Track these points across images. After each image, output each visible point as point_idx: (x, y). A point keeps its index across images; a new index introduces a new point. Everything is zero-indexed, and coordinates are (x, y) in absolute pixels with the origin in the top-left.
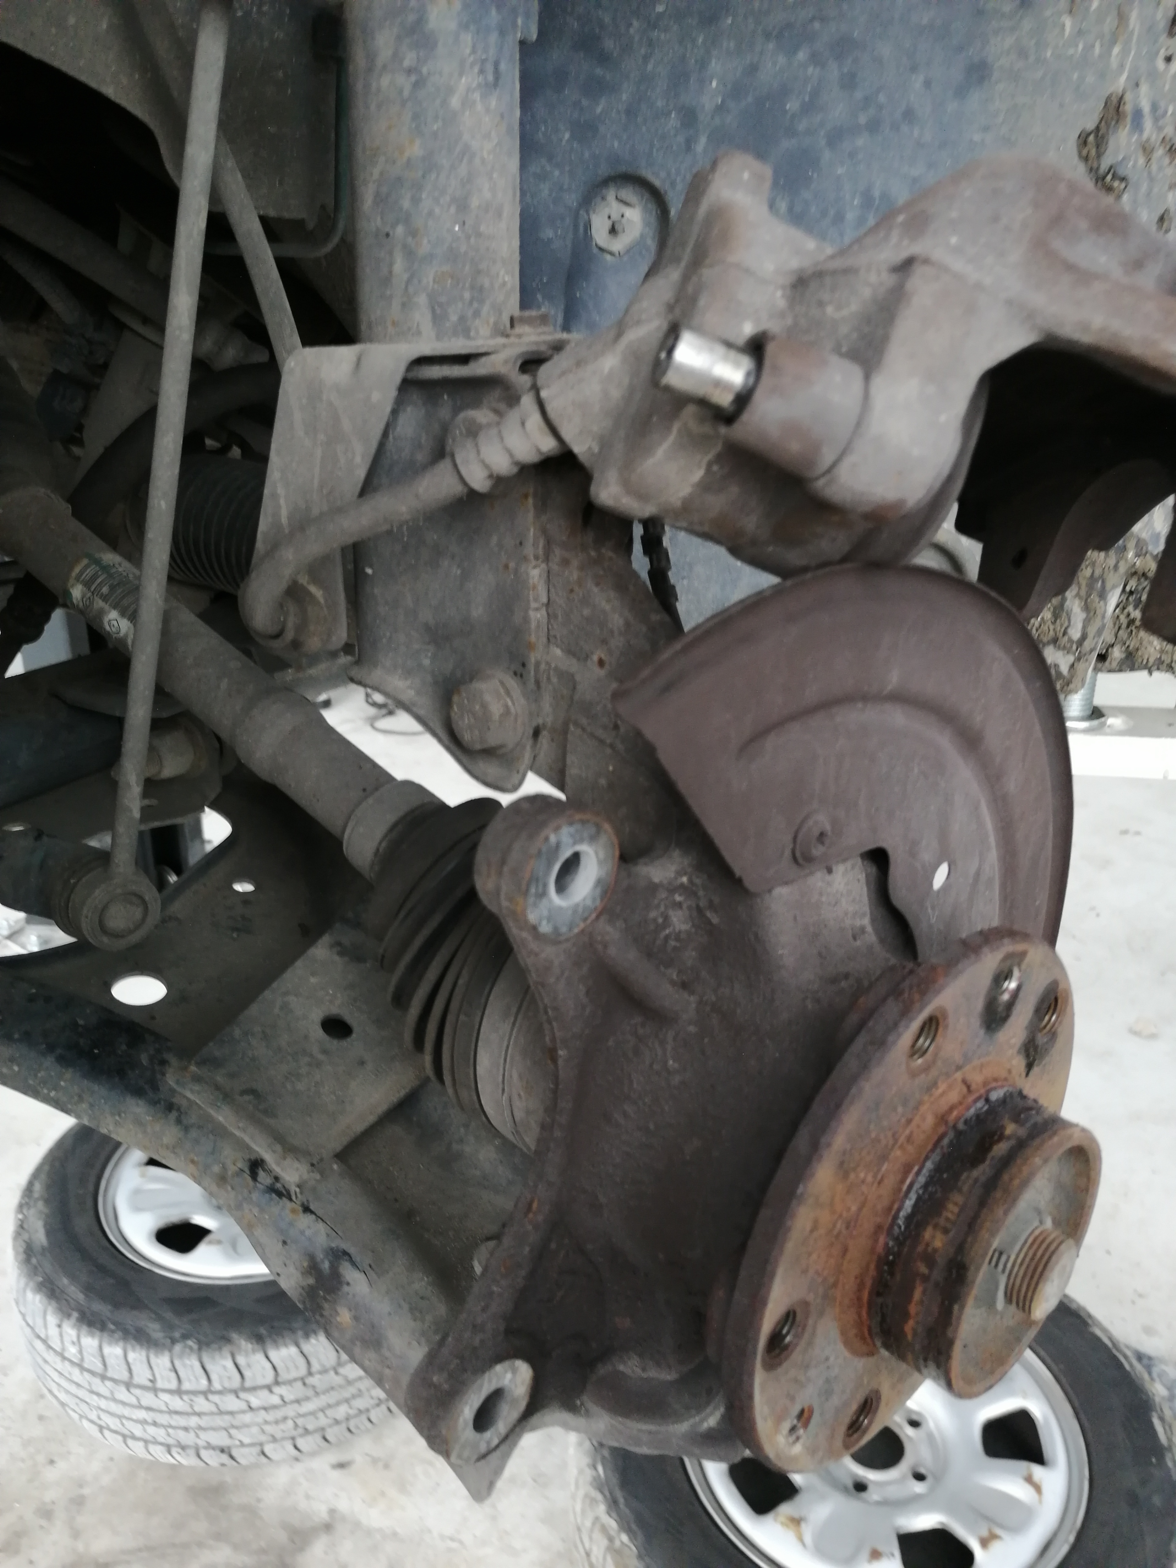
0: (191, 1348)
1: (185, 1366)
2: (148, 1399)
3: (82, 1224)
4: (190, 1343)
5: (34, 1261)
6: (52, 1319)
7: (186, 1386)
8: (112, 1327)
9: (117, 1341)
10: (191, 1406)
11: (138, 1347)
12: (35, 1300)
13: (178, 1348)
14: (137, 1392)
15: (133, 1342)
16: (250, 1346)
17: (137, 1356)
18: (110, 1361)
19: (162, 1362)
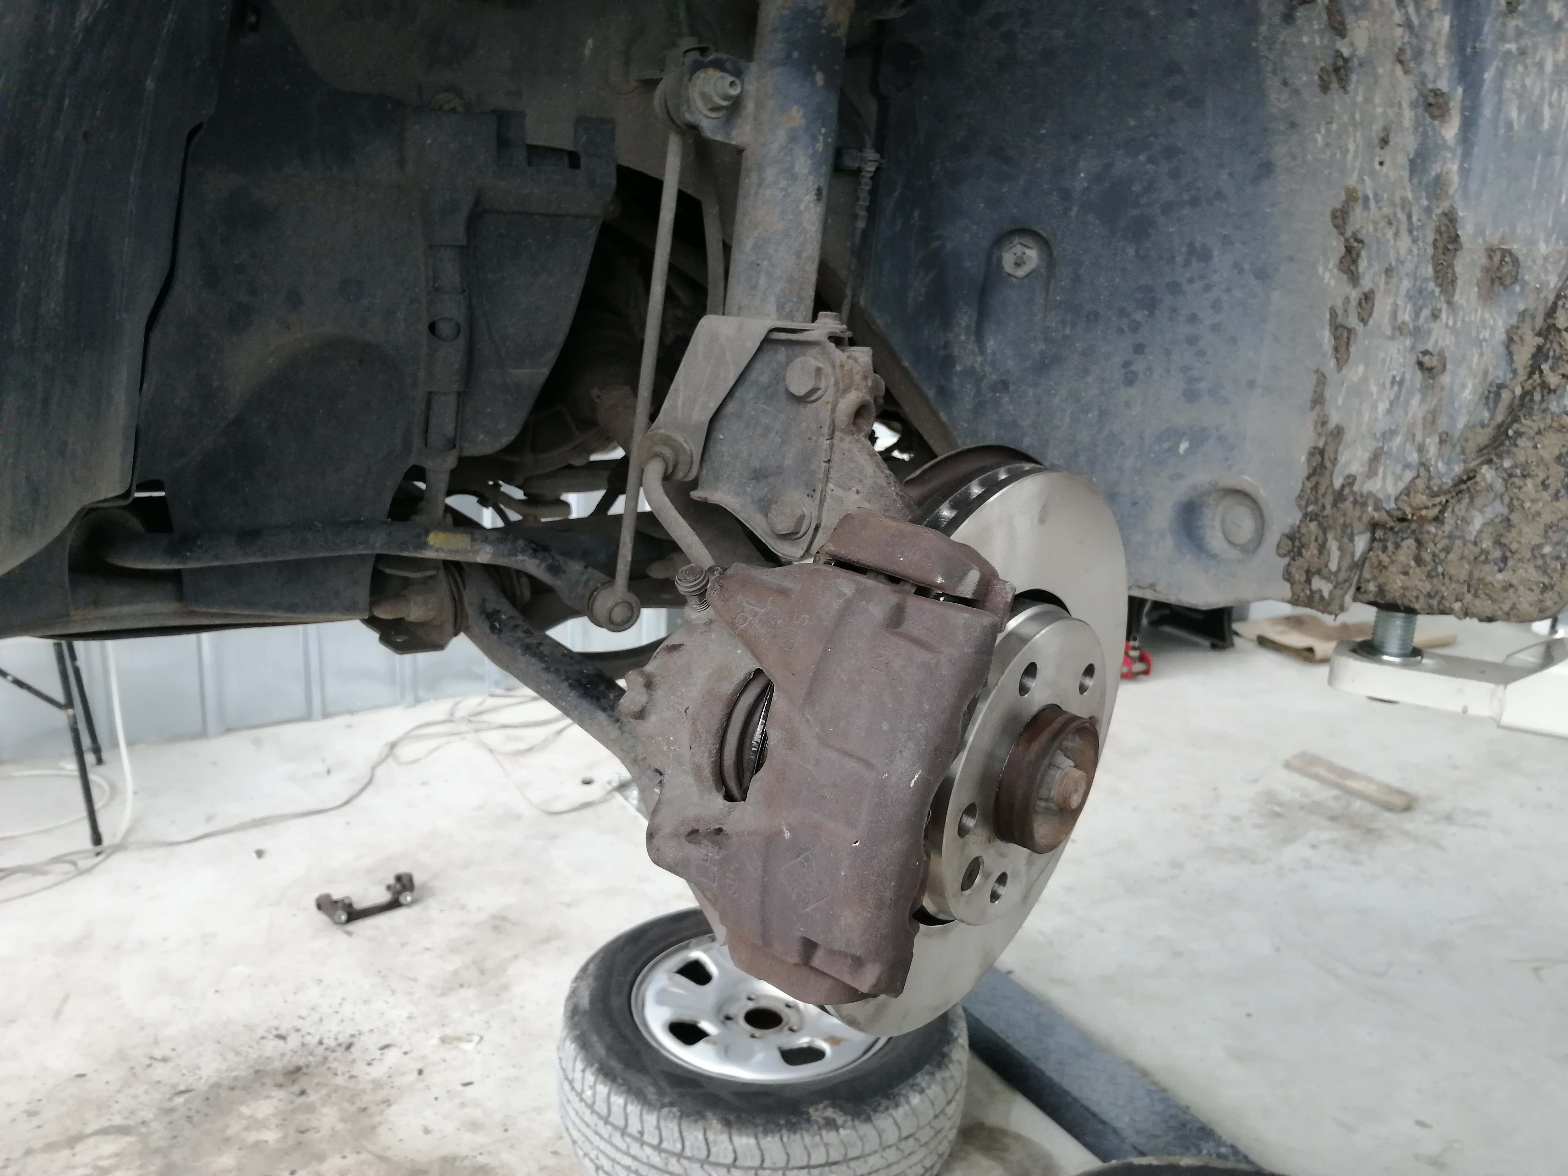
0: (674, 1116)
1: (667, 1127)
2: (635, 1149)
3: (617, 1002)
4: (675, 1109)
5: (576, 1018)
6: (579, 1065)
7: (665, 1145)
8: (620, 1081)
9: (622, 1093)
10: (666, 1165)
11: (636, 1102)
12: (571, 1048)
13: (665, 1111)
14: (629, 1140)
15: (634, 1097)
16: (719, 1126)
17: (633, 1109)
18: (614, 1109)
19: (651, 1119)
